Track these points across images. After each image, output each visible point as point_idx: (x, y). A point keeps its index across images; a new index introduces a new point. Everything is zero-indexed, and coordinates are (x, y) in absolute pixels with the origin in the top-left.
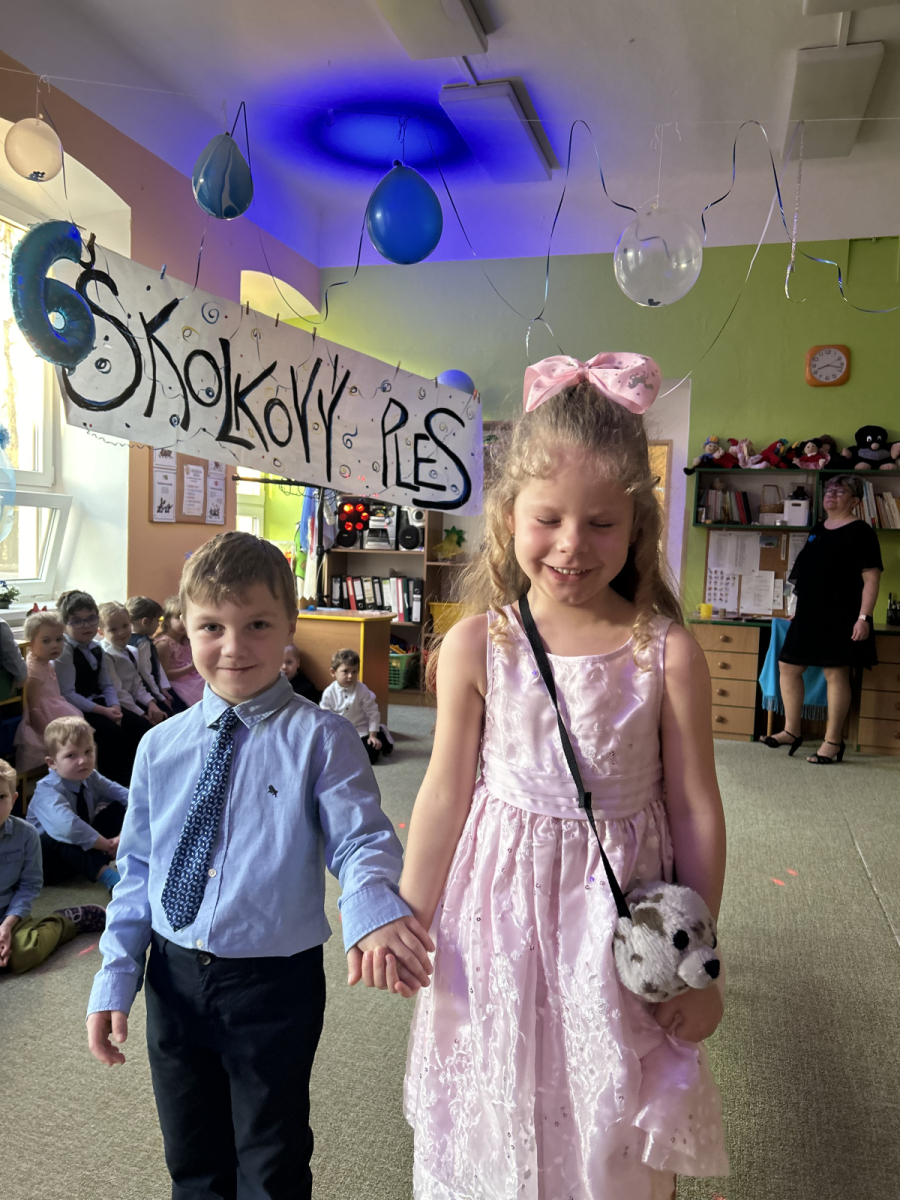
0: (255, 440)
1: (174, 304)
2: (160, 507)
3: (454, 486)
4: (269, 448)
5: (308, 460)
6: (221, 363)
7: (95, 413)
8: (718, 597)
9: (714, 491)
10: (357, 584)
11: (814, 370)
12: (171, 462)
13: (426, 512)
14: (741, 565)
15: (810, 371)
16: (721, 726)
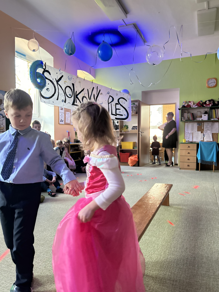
1: (62, 76)
2: (61, 121)
3: (125, 115)
6: (72, 89)
7: (46, 99)
8: (188, 138)
9: (185, 113)
11: (208, 84)
12: (63, 111)
14: (193, 131)
15: (207, 84)
16: (188, 167)
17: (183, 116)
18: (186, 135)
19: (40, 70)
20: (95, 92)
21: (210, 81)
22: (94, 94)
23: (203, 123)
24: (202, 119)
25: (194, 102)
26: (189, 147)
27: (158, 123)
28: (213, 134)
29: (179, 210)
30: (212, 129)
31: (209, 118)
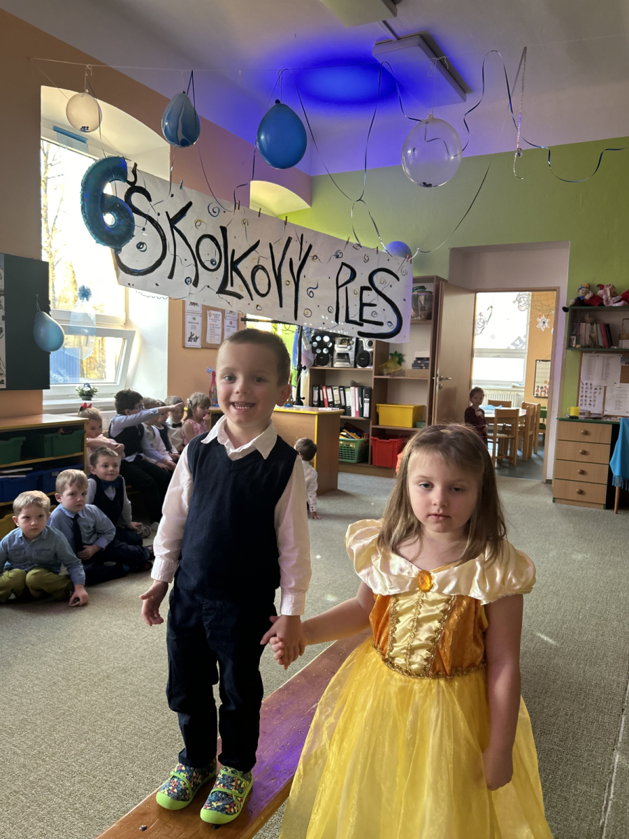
0: (244, 293)
1: (190, 204)
2: (190, 338)
3: (389, 322)
4: (254, 298)
5: (281, 306)
6: (221, 242)
7: (136, 277)
8: (588, 403)
9: (584, 324)
10: (329, 391)
12: (199, 309)
13: (374, 340)
14: (606, 379)
16: (580, 497)
17: (574, 333)
18: (584, 394)
20: (294, 253)
22: (291, 259)
25: (613, 287)
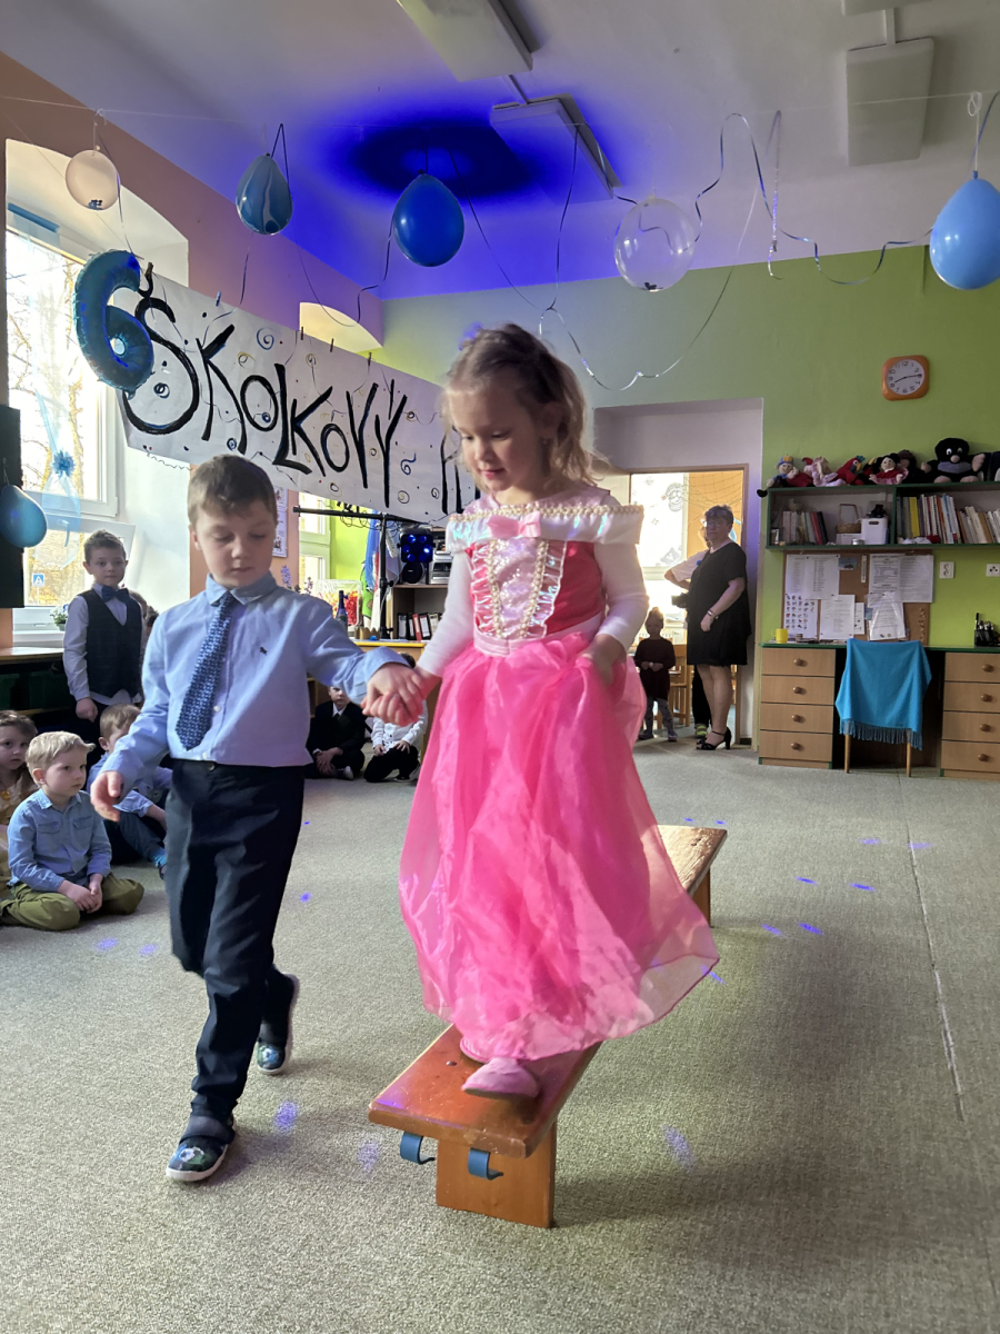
0: (312, 465)
1: (230, 329)
4: (326, 472)
5: (366, 486)
6: (276, 388)
7: (154, 436)
8: (797, 623)
9: (788, 512)
10: (424, 621)
11: (890, 383)
14: (819, 590)
15: (887, 384)
16: (796, 754)
17: (775, 525)
18: (791, 612)
19: (123, 300)
20: (381, 407)
21: (901, 372)
22: (377, 417)
23: (864, 559)
24: (860, 541)
25: (825, 461)
26: (801, 663)
27: (668, 554)
28: (907, 608)
29: (753, 947)
30: (903, 583)
31: (894, 534)
